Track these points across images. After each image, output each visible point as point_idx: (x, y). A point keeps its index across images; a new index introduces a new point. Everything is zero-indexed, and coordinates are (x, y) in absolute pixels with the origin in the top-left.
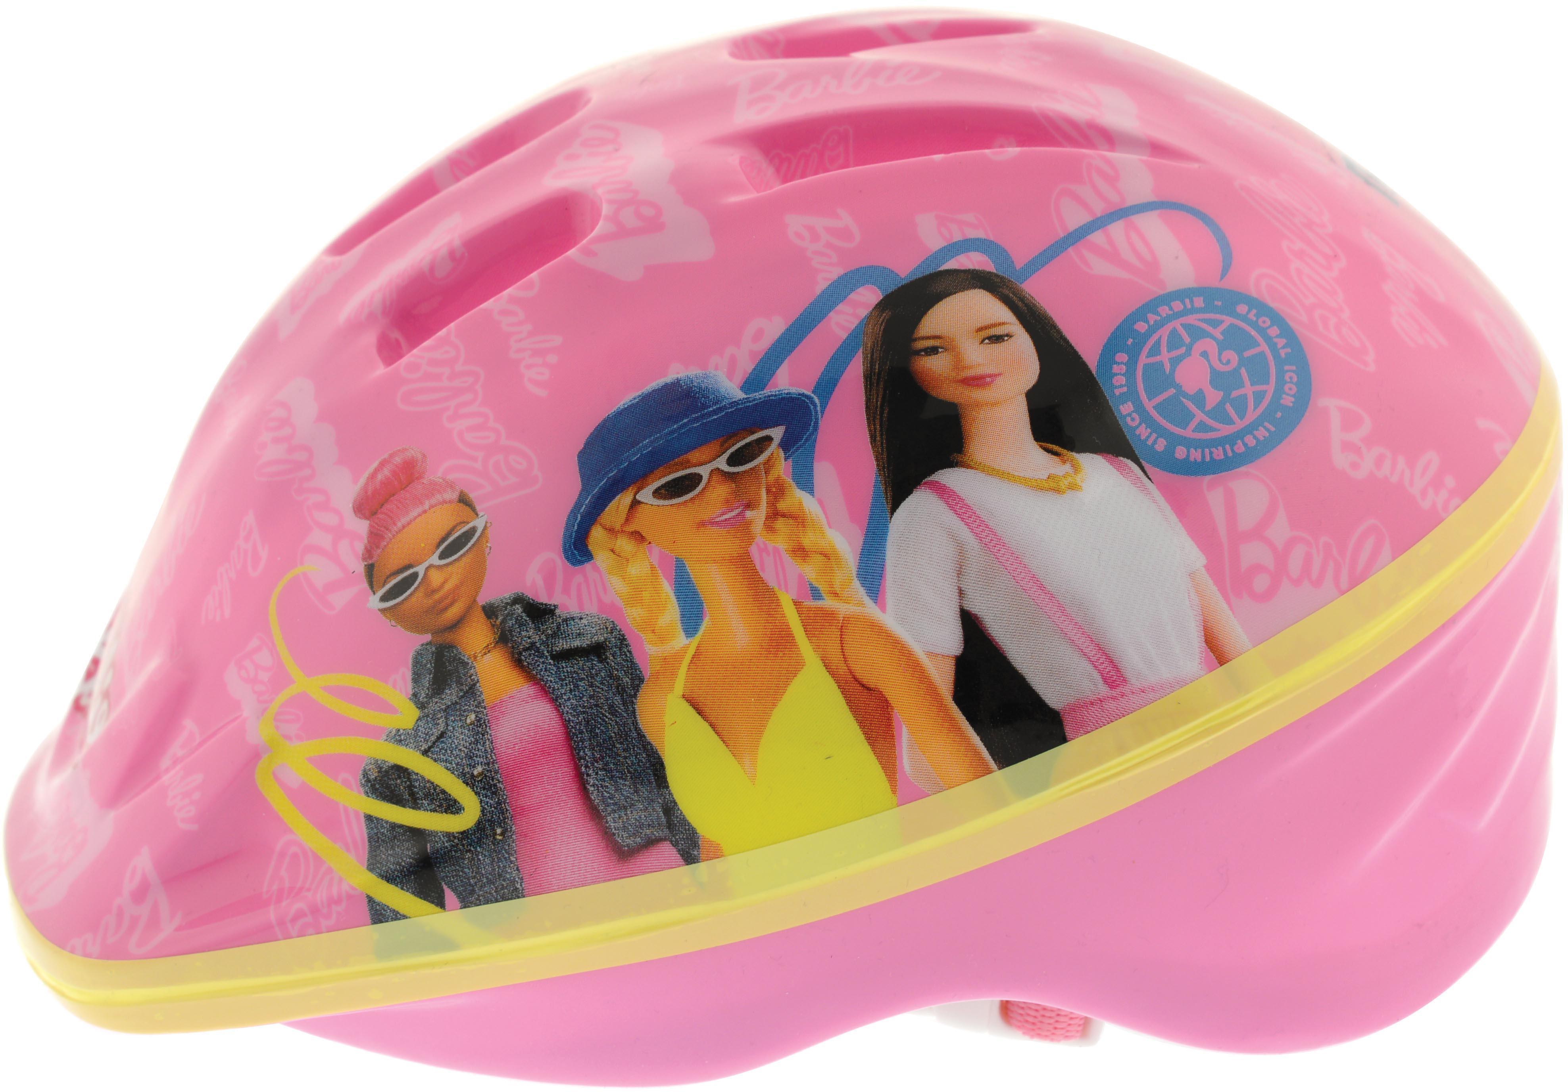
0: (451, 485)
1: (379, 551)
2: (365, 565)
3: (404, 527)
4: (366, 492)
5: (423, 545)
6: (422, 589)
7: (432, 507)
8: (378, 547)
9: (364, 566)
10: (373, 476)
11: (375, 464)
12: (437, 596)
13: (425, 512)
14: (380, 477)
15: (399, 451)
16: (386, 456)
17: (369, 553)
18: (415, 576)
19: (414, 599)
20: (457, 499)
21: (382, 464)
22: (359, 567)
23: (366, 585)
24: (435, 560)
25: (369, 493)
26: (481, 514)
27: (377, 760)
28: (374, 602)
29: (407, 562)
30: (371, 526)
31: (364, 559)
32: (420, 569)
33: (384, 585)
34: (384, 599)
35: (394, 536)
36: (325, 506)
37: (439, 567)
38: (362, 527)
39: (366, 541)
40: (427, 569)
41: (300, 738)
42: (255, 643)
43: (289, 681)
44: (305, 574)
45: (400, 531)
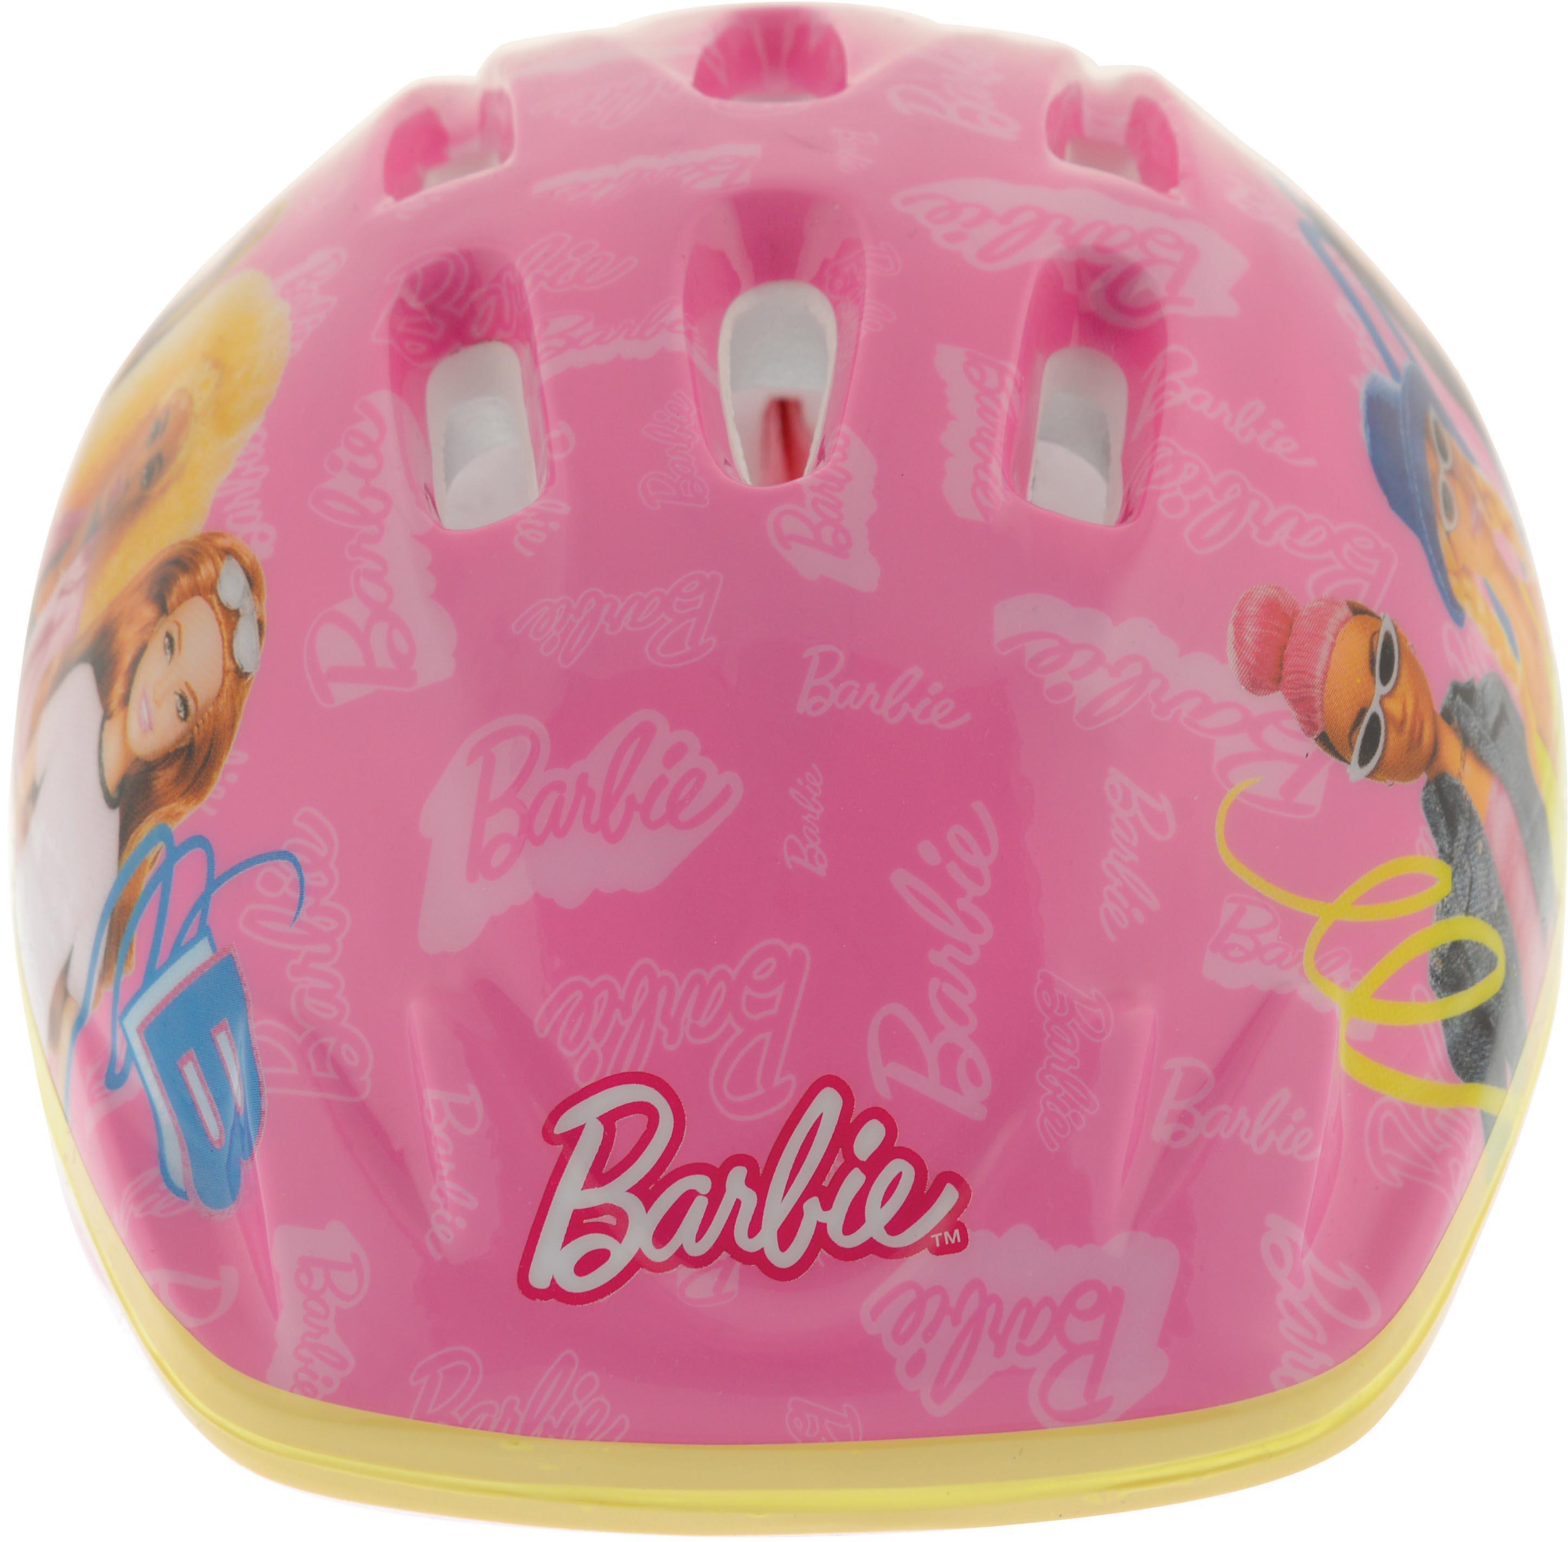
0: (1332, 602)
1: (1319, 715)
2: (1316, 739)
3: (1325, 673)
4: (1248, 663)
5: (1359, 681)
6: (1391, 728)
7: (1335, 635)
8: (1314, 711)
9: (1314, 741)
10: (1239, 642)
11: (1231, 629)
12: (1408, 727)
13: (1333, 645)
14: (1249, 639)
15: (1244, 599)
16: (1234, 613)
17: (1309, 725)
18: (1375, 717)
19: (1391, 744)
20: (1351, 614)
21: (1239, 624)
22: (1311, 746)
23: (1333, 760)
24: (1381, 690)
25: (1253, 661)
26: (1381, 615)
27: (1437, 950)
28: (1355, 772)
29: (1357, 709)
30: (1286, 695)
31: (1309, 734)
32: (1375, 708)
33: (1352, 749)
34: (1363, 761)
35: (1322, 689)
36: (1207, 707)
37: (1390, 694)
38: (1277, 701)
39: (1294, 714)
40: (1381, 703)
41: (1356, 977)
42: (1228, 910)
43: (1308, 922)
44: (1244, 794)
45: (1324, 682)
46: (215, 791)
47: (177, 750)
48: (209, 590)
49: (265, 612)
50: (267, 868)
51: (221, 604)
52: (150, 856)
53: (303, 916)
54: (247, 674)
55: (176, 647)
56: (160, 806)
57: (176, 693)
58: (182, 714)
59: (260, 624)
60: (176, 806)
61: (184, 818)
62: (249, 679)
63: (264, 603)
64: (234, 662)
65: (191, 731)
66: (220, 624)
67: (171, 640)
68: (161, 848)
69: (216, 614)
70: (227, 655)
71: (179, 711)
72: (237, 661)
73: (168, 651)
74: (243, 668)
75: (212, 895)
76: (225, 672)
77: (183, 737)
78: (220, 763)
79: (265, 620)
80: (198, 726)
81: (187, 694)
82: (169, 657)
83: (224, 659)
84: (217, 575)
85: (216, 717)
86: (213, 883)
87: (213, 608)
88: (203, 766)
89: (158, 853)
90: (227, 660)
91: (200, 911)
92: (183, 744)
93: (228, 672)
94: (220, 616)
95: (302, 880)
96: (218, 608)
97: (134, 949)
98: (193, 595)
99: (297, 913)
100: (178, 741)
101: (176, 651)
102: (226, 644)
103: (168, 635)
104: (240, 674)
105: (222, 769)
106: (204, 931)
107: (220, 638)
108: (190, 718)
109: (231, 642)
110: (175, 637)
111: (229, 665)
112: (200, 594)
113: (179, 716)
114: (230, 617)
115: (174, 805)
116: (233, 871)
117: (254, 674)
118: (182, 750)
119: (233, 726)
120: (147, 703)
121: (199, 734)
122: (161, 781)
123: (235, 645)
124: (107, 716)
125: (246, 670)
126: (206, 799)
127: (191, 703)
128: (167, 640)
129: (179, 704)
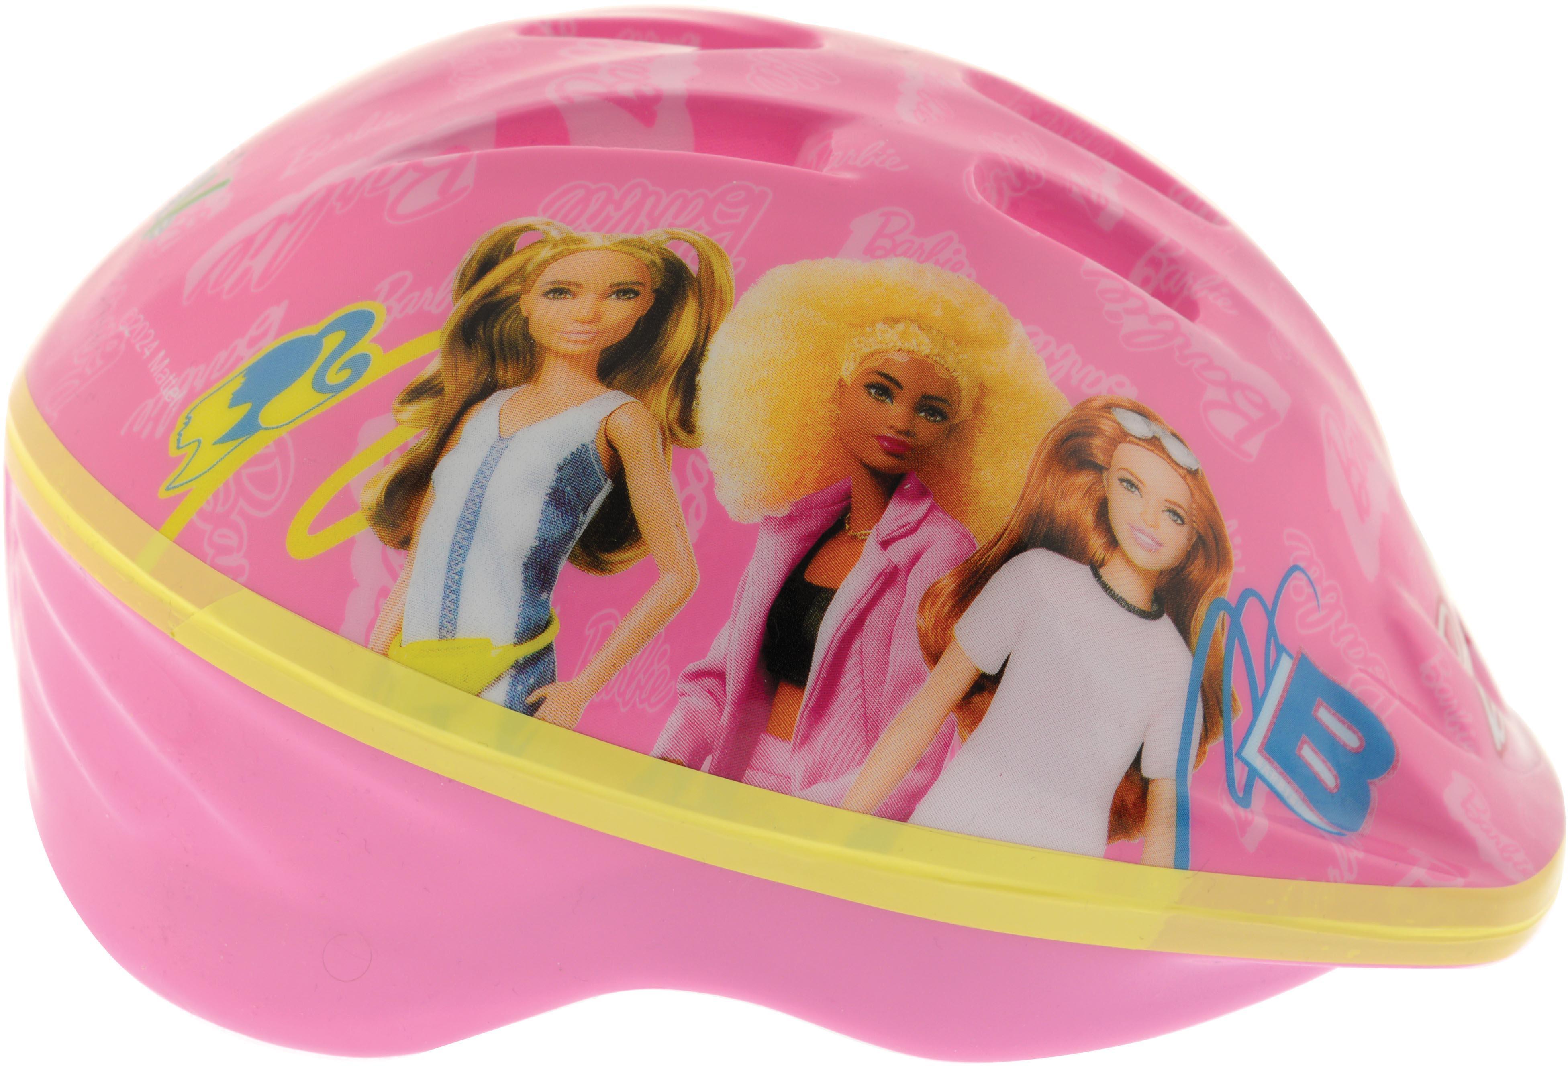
46: (1235, 555)
47: (1193, 546)
48: (1123, 436)
49: (1171, 428)
50: (1292, 583)
51: (1140, 439)
52: (1218, 626)
53: (1321, 601)
54: (1196, 471)
55: (1137, 483)
56: (1206, 589)
57: (1163, 511)
58: (1179, 521)
59: (1174, 435)
60: (1218, 581)
61: (1229, 585)
62: (1200, 472)
63: (1164, 422)
64: (1183, 468)
65: (1193, 528)
66: (1152, 451)
67: (1129, 482)
68: (1224, 616)
69: (1144, 447)
70: (1175, 467)
71: (1175, 521)
72: (1184, 466)
73: (1133, 490)
74: (1191, 469)
75: (1275, 622)
76: (1184, 478)
77: (1191, 535)
78: (1225, 536)
79: (1175, 431)
80: (1194, 522)
81: (1172, 506)
82: (1137, 492)
83: (1176, 470)
84: (1119, 424)
85: (1200, 509)
86: (1270, 614)
87: (1138, 444)
88: (1217, 545)
89: (1223, 620)
90: (1178, 469)
91: (1272, 638)
92: (1194, 540)
93: (1185, 476)
94: (1149, 447)
95: (1309, 579)
96: (1141, 443)
97: (1237, 696)
98: (1116, 446)
99: (1318, 601)
100: (1190, 540)
101: (1140, 486)
102: (1169, 461)
103: (1122, 480)
104: (1193, 473)
105: (1228, 538)
106: (1280, 649)
107: (1162, 460)
108: (1186, 521)
109: (1169, 457)
110: (1129, 477)
111: (1181, 471)
112: (1120, 443)
113: (1180, 524)
114: (1154, 443)
115: (1215, 582)
116: (1277, 597)
117: (1200, 468)
118: (1196, 543)
119: (1214, 508)
120: (1143, 533)
121: (1199, 526)
122: (1196, 572)
123: (1174, 457)
124: (1096, 568)
125: (1194, 468)
126: (1233, 563)
127: (1179, 511)
128: (1125, 484)
129: (1172, 517)
